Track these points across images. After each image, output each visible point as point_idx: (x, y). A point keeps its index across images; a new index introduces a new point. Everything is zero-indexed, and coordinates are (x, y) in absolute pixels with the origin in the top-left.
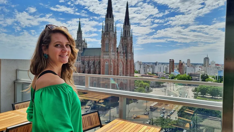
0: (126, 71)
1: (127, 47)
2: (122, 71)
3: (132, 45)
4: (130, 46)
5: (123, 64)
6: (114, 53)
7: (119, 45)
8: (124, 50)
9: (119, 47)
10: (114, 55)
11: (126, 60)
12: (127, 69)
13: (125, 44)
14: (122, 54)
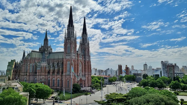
0: (84, 70)
1: (85, 51)
2: (81, 70)
3: (89, 49)
4: (87, 50)
5: (82, 64)
6: (75, 55)
7: (79, 49)
8: (83, 53)
9: (79, 50)
10: (75, 56)
11: (85, 61)
12: (85, 68)
13: (83, 49)
14: (81, 56)
